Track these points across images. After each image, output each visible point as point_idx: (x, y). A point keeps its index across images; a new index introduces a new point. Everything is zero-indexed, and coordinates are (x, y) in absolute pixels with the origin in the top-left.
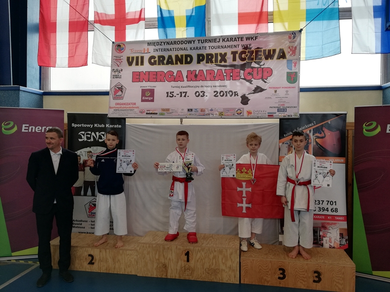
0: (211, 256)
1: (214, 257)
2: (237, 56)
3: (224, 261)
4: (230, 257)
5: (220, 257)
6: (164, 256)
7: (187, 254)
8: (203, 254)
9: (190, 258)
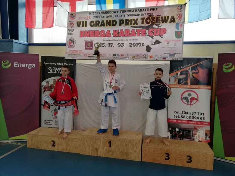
0: (124, 144)
1: (126, 145)
2: (144, 20)
3: (132, 148)
4: (136, 146)
5: (130, 145)
6: (96, 143)
7: (110, 142)
8: (119, 142)
9: (111, 145)
